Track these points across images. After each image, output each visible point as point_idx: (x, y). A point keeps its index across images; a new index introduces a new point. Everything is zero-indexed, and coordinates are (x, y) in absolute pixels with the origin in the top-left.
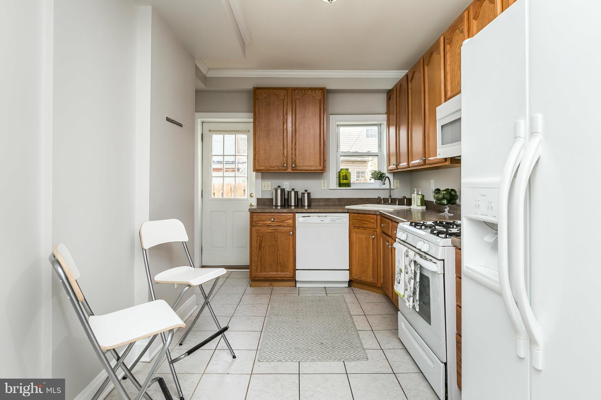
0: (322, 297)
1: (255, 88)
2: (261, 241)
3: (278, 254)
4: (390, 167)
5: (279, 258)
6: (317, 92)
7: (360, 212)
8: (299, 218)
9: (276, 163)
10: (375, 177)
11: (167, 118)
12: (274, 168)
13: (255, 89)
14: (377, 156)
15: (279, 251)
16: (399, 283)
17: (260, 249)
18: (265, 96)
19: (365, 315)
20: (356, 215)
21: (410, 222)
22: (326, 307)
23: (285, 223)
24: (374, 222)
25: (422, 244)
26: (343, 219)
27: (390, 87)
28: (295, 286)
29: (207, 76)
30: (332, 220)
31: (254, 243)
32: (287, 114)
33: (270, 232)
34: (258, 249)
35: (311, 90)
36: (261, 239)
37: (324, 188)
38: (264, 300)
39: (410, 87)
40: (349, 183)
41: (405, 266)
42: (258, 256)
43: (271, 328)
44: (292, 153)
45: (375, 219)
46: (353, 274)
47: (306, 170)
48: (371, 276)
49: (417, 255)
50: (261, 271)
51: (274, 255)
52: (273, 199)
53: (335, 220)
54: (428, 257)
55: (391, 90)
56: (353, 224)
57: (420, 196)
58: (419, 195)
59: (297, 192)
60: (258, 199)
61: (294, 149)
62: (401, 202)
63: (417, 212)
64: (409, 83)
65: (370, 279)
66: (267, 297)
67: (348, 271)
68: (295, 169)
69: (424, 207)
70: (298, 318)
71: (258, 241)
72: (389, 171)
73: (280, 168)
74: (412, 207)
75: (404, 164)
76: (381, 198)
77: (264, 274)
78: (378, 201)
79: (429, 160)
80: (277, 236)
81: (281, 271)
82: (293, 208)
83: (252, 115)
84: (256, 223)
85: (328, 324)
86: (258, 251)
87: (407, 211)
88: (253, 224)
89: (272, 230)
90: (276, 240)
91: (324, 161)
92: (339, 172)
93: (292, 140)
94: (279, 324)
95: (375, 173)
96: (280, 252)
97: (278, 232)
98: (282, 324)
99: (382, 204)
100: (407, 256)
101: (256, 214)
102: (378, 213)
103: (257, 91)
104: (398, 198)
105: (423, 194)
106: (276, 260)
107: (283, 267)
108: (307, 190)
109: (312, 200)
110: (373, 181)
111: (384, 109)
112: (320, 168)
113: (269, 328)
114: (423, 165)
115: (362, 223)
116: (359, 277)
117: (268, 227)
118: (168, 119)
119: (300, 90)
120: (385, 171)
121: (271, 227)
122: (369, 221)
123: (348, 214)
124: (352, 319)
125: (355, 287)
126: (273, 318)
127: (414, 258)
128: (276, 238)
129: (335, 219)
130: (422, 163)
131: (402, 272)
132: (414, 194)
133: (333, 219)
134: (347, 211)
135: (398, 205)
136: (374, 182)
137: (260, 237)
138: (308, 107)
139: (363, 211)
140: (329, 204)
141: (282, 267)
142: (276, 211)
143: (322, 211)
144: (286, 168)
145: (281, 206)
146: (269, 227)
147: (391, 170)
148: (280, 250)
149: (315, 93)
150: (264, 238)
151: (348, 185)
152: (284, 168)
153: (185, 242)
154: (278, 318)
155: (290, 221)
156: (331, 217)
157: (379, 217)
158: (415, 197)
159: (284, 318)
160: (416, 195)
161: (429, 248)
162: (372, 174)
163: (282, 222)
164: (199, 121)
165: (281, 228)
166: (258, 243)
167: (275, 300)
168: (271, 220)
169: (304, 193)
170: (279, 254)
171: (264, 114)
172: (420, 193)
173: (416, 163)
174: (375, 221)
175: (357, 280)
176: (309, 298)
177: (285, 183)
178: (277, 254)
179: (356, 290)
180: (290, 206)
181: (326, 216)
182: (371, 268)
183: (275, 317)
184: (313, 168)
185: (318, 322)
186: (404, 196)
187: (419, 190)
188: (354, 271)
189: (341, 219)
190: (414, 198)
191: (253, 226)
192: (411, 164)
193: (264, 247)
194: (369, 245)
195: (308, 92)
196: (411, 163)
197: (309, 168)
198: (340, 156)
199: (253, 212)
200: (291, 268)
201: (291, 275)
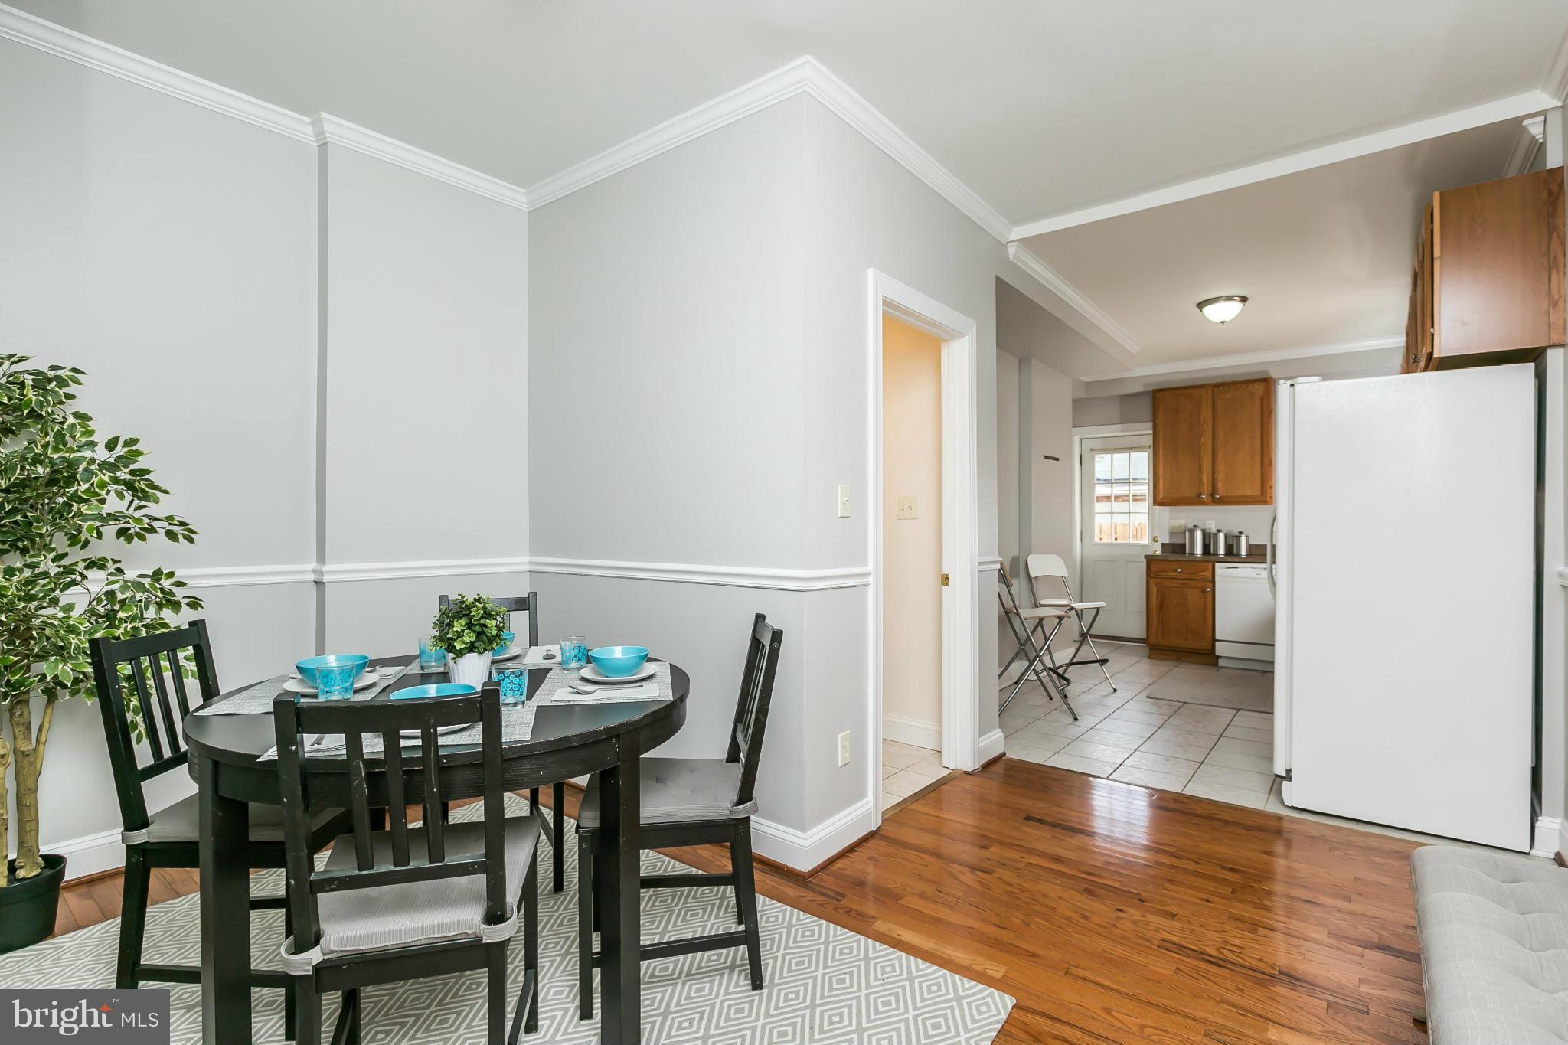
2: (1163, 598)
5: (1190, 622)
6: (1256, 386)
8: (1222, 569)
9: (1187, 493)
12: (1185, 500)
13: (1155, 391)
17: (1161, 609)
18: (1171, 399)
23: (1199, 575)
28: (1216, 662)
33: (1177, 587)
34: (1158, 609)
35: (1245, 383)
36: (1164, 595)
42: (1159, 625)
44: (1214, 478)
50: (1164, 637)
51: (1182, 618)
52: (1184, 545)
59: (1229, 533)
60: (1162, 544)
61: (1217, 472)
68: (1219, 501)
71: (1160, 597)
73: (1194, 500)
77: (1167, 642)
80: (1186, 593)
81: (1193, 640)
83: (1150, 425)
84: (1155, 573)
88: (1150, 574)
89: (1179, 584)
90: (1186, 598)
93: (1214, 459)
96: (1192, 614)
97: (1188, 587)
101: (1156, 562)
103: (1158, 394)
106: (1185, 625)
107: (1197, 634)
108: (1245, 532)
109: (1252, 548)
112: (1262, 499)
117: (1173, 580)
119: (1227, 387)
121: (1177, 579)
128: (1184, 595)
137: (1163, 591)
138: (1240, 409)
141: (1194, 636)
144: (1204, 500)
149: (1254, 386)
150: (1167, 594)
152: (1200, 500)
155: (1208, 574)
163: (1194, 573)
164: (1077, 439)
165: (1193, 583)
166: (1159, 600)
168: (1177, 571)
169: (1239, 537)
170: (1190, 617)
171: (1170, 426)
177: (1208, 522)
178: (1187, 617)
180: (1213, 554)
181: (1265, 568)
184: (1250, 499)
191: (1150, 577)
193: (1167, 608)
195: (1240, 386)
197: (1244, 499)
199: (1151, 560)
200: (1210, 635)
201: (1209, 647)
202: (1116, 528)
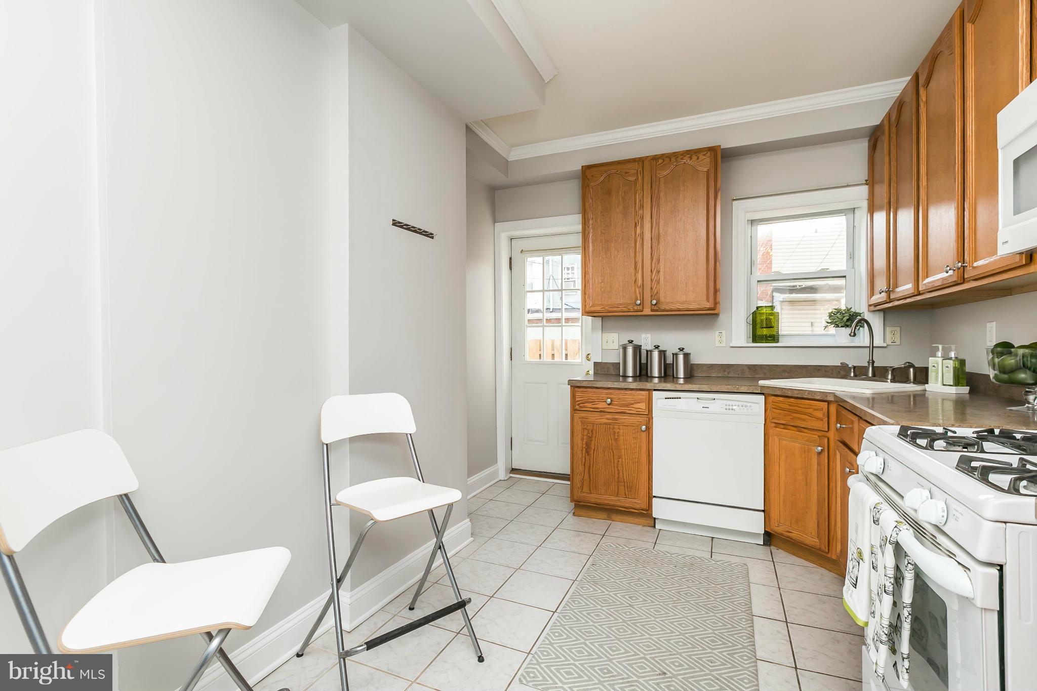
0: (700, 560)
1: (584, 167)
2: (590, 438)
3: (620, 463)
4: (873, 298)
5: (621, 472)
6: (701, 157)
7: (789, 394)
8: (659, 401)
9: (621, 299)
10: (836, 322)
11: (393, 220)
12: (619, 308)
13: (584, 169)
14: (845, 277)
15: (622, 459)
16: (855, 586)
17: (587, 452)
18: (602, 178)
19: (786, 622)
20: (781, 399)
21: (900, 426)
22: (701, 583)
23: (633, 409)
24: (821, 416)
25: (924, 498)
26: (750, 406)
27: (875, 119)
28: (653, 525)
29: (509, 160)
30: (728, 407)
31: (578, 440)
32: (642, 206)
33: (605, 424)
34: (584, 452)
35: (688, 154)
36: (590, 435)
37: (721, 345)
38: (587, 544)
39: (924, 99)
40: (774, 335)
41: (872, 546)
42: (584, 465)
43: (572, 610)
44: (651, 280)
45: (825, 410)
46: (772, 520)
47: (679, 310)
48: (815, 533)
49: (905, 527)
50: (590, 490)
51: (613, 465)
52: (618, 364)
53: (734, 407)
54: (941, 539)
55: (877, 126)
56: (773, 418)
57: (951, 362)
58: (951, 359)
59: (664, 352)
60: (595, 365)
61: (655, 271)
62: (900, 375)
63: (943, 400)
64: (922, 92)
65: (811, 539)
66: (595, 540)
67: (762, 514)
68: (658, 308)
69: (965, 390)
70: (634, 598)
71: (585, 437)
72: (872, 308)
73: (629, 307)
74: (927, 387)
75: (906, 288)
76: (848, 365)
77: (594, 498)
78: (842, 372)
79: (974, 268)
80: (618, 432)
81: (625, 495)
82: (656, 380)
83: (578, 218)
84: (581, 405)
85: (692, 627)
86: (584, 455)
87: (915, 396)
88: (576, 407)
89: (608, 419)
90: (617, 439)
91: (716, 291)
92: (753, 313)
93: (651, 255)
94: (592, 604)
95: (838, 312)
96: (624, 460)
97: (619, 423)
98: (598, 604)
99: (851, 379)
100: (876, 521)
101: (581, 389)
102: (831, 399)
103: (588, 173)
104: (891, 367)
105: (961, 357)
106: (616, 476)
107: (631, 489)
108: (683, 349)
109: (695, 367)
110: (832, 330)
111: (861, 172)
112: (708, 305)
113: (570, 607)
114: (956, 284)
115: (794, 418)
116: (787, 529)
117: (602, 414)
118: (395, 223)
119: (667, 159)
120: (861, 307)
121: (607, 413)
122: (810, 415)
123: (764, 397)
124: (752, 625)
125: (779, 548)
126: (586, 587)
127: (894, 535)
128: (616, 435)
129: (729, 405)
130: (955, 279)
131: (862, 559)
132: (935, 356)
133: (732, 406)
134: (764, 392)
135: (891, 382)
136: (834, 332)
137: (588, 430)
138: (682, 188)
139: (795, 392)
140: (730, 376)
141: (626, 489)
142: (623, 385)
143: (705, 388)
144: (640, 308)
145: (634, 377)
146: (604, 414)
147: (876, 305)
148: (623, 457)
149: (698, 158)
150: (594, 432)
151: (774, 338)
152: (636, 308)
153: (410, 434)
154: (595, 590)
155: (643, 406)
156: (725, 402)
157: (833, 408)
158: (937, 363)
159: (607, 593)
160: (940, 360)
161: (945, 515)
162: (830, 316)
163: (627, 406)
164: (503, 237)
165: (625, 417)
166: (585, 441)
167: (606, 550)
168: (606, 402)
169: (676, 354)
170: (622, 464)
171: (601, 212)
172: (952, 355)
173: (938, 280)
174: (824, 414)
175: (782, 534)
176: (673, 556)
177: (643, 336)
178: (618, 464)
179: (781, 555)
180: (649, 377)
181: (714, 399)
182: (815, 516)
183: (591, 587)
184: (694, 306)
185: (672, 616)
186: (908, 363)
187: (950, 347)
188: (774, 514)
189: (746, 406)
190: (934, 366)
191: (576, 410)
192: (925, 284)
193: (594, 450)
194: (811, 465)
195: (682, 159)
196: (925, 282)
197: (686, 306)
198: (758, 281)
199: (575, 386)
200: (643, 491)
201: (644, 506)
202: (566, 344)
